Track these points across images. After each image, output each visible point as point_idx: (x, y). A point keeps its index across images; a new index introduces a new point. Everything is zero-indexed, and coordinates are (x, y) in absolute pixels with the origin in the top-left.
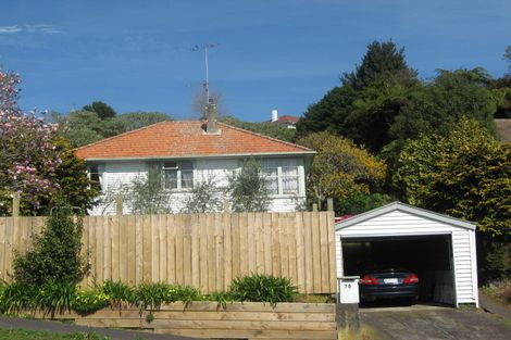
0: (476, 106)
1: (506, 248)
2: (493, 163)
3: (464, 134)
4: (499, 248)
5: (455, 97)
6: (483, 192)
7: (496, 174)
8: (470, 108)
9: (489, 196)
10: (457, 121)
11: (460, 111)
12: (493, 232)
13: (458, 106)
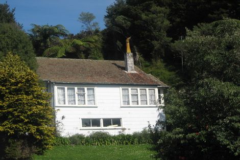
0: (20, 46)
1: (19, 143)
2: (16, 84)
3: (7, 64)
4: (14, 143)
5: (6, 39)
6: (5, 104)
7: (17, 92)
8: (16, 47)
9: (9, 106)
10: (5, 56)
11: (8, 48)
12: (8, 132)
13: (7, 45)
